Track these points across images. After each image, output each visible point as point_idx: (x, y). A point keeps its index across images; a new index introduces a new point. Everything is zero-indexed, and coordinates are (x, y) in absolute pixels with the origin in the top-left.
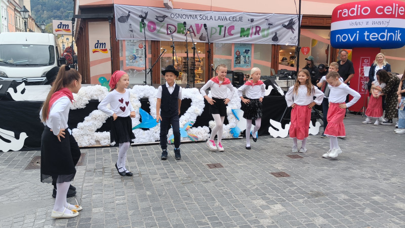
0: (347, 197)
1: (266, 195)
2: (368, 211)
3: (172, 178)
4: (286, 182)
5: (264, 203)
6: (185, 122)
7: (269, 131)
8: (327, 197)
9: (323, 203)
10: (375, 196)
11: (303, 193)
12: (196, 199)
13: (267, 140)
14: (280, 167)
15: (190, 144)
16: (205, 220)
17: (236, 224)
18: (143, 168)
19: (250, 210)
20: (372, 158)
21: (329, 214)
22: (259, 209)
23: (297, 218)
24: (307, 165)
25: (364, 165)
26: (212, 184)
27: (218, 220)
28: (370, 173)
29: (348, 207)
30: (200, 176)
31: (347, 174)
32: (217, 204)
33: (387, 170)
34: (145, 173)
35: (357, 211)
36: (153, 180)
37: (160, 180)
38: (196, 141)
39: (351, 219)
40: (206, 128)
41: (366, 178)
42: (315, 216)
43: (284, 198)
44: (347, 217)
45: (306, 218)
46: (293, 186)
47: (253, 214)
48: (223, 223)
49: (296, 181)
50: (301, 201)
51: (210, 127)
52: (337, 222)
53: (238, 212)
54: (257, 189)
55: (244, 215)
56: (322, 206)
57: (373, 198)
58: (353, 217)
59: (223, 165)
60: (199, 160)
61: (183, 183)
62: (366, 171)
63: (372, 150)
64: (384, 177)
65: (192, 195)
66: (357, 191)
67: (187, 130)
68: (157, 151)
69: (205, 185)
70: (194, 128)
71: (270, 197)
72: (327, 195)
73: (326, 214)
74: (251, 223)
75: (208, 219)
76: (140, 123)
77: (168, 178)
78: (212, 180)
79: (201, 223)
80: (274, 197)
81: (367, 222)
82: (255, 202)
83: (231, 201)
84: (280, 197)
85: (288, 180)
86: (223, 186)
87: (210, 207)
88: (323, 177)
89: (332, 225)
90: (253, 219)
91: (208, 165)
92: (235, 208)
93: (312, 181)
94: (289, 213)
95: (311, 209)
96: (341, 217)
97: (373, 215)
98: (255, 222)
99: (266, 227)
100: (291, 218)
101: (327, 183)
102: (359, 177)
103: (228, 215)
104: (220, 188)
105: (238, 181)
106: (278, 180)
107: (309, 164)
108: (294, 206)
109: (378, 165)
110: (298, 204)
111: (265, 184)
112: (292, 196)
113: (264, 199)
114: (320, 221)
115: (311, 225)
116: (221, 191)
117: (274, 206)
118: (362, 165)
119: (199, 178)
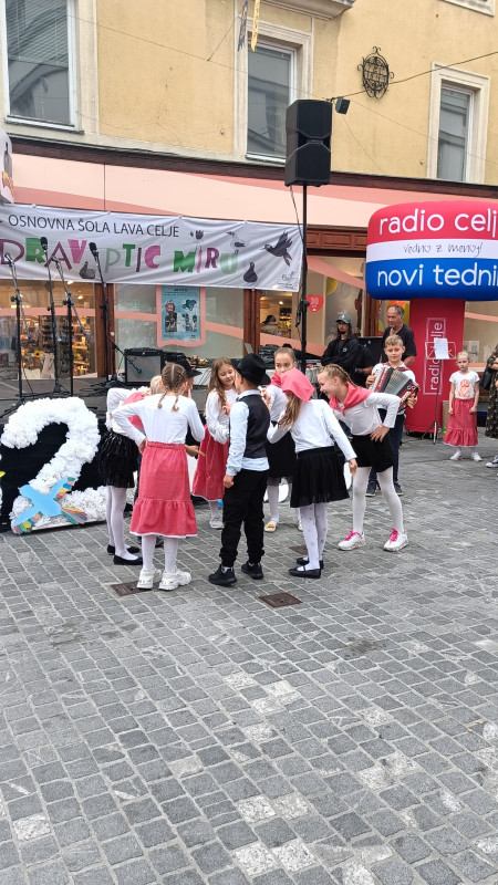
0: (426, 649)
1: (253, 658)
2: (471, 679)
3: (26, 631)
4: (296, 619)
5: (248, 680)
6: (55, 481)
8: (385, 652)
9: (378, 668)
10: (482, 639)
11: (335, 645)
12: (89, 687)
16: (115, 744)
17: (189, 748)
19: (219, 704)
20: (465, 544)
21: (394, 697)
22: (240, 701)
23: (325, 715)
25: (452, 561)
26: (126, 639)
27: (145, 740)
28: (464, 582)
29: (430, 673)
30: (96, 620)
31: (419, 587)
32: (141, 695)
35: (450, 682)
38: (82, 522)
39: (441, 706)
41: (459, 595)
42: (365, 704)
43: (294, 664)
44: (431, 701)
45: (345, 712)
46: (310, 628)
47: (228, 715)
48: (158, 748)
49: (315, 614)
50: (330, 666)
52: (412, 718)
53: (193, 712)
54: (232, 644)
55: (207, 720)
56: (377, 676)
57: (478, 643)
58: (444, 699)
60: (91, 574)
61: (55, 644)
62: (456, 577)
63: (462, 525)
64: (492, 588)
65: (80, 676)
66: (444, 630)
69: (107, 643)
70: (77, 493)
71: (263, 662)
72: (384, 644)
73: (387, 698)
74: (223, 741)
75: (122, 741)
77: (16, 631)
78: (125, 628)
79: (104, 756)
80: (273, 663)
81: (474, 708)
82: (229, 680)
83: (174, 683)
84: (283, 662)
85: (299, 612)
86: (154, 643)
87: (125, 705)
88: (370, 598)
89: (403, 726)
90: (227, 729)
91: (113, 586)
92: (185, 702)
93: (350, 612)
94: (309, 702)
95: (354, 687)
96: (419, 701)
97: (482, 689)
98: (233, 738)
99: (260, 749)
100: (313, 715)
101: (380, 613)
102: (445, 593)
103: (170, 725)
104: (146, 650)
105: (186, 625)
106: (277, 615)
107: (337, 566)
108: (316, 682)
109: (476, 561)
110: (325, 677)
111: (248, 629)
112: (310, 654)
113: (249, 669)
114: (376, 717)
115: (359, 730)
116: (147, 658)
117: (273, 688)
118: (446, 561)
119: (95, 626)
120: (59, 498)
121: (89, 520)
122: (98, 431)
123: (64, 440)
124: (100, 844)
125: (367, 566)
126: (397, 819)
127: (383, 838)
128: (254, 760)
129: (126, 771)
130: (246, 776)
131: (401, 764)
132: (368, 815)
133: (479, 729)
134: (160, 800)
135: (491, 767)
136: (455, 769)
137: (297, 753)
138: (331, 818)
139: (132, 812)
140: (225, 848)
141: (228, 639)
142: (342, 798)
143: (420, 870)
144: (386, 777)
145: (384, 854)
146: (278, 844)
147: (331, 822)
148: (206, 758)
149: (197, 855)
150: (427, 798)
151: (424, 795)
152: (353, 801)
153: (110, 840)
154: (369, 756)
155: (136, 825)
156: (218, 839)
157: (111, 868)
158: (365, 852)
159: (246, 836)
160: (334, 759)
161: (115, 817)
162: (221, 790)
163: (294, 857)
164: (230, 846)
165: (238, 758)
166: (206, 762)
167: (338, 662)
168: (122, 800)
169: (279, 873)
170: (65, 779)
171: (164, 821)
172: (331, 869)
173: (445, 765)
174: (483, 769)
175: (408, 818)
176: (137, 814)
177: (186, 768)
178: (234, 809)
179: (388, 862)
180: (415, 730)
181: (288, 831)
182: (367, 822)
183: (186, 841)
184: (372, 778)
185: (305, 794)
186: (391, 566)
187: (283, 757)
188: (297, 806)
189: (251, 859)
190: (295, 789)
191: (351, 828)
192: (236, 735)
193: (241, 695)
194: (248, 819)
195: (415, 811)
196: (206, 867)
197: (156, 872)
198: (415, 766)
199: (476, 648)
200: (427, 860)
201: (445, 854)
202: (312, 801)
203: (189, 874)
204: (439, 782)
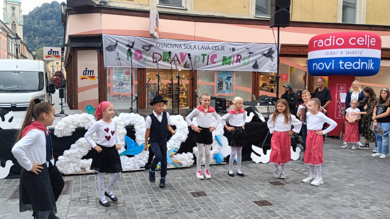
3: (156, 208)
4: (269, 211)
6: (170, 149)
7: (252, 157)
13: (249, 165)
14: (262, 195)
15: (175, 171)
18: (128, 196)
20: (352, 185)
24: (288, 192)
25: (344, 192)
26: (196, 214)
28: (350, 201)
30: (184, 206)
31: (327, 202)
33: (366, 197)
34: (130, 202)
36: (138, 209)
37: (144, 210)
38: (180, 167)
40: (190, 155)
41: (347, 207)
46: (276, 215)
49: (279, 210)
51: (194, 153)
59: (207, 193)
60: (183, 188)
61: (167, 214)
62: (346, 199)
63: (351, 177)
64: (364, 205)
67: (171, 156)
68: (141, 178)
69: (188, 215)
70: (179, 155)
76: (125, 150)
77: (152, 207)
78: (196, 210)
85: (271, 209)
88: (304, 205)
91: (192, 193)
93: (294, 210)
101: (308, 211)
102: (340, 205)
105: (221, 210)
106: (261, 209)
107: (290, 191)
109: (357, 193)
111: (248, 214)
118: (342, 192)
119: (183, 208)
121: (183, 166)
122: (188, 129)
125: (303, 191)
141: (239, 217)
186: (315, 192)
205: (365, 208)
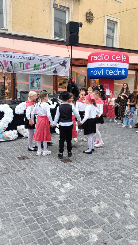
0: (108, 173)
1: (59, 177)
2: (121, 181)
5: (59, 183)
7: (56, 131)
8: (97, 174)
9: (95, 179)
10: (123, 170)
11: (82, 173)
12: (12, 186)
13: (54, 136)
15: (5, 143)
16: (21, 202)
17: (43, 202)
19: (51, 190)
20: (116, 145)
21: (100, 187)
22: (56, 189)
23: (81, 192)
25: (113, 149)
26: (23, 172)
27: (30, 201)
28: (117, 155)
29: (109, 180)
30: (14, 167)
31: (105, 157)
32: (28, 188)
33: (125, 152)
35: (115, 182)
38: (8, 140)
39: (113, 189)
40: (15, 131)
41: (116, 159)
42: (92, 189)
43: (71, 178)
44: (110, 188)
45: (86, 191)
46: (75, 168)
47: (53, 193)
48: (33, 203)
49: (77, 164)
50: (82, 179)
52: (106, 192)
53: (43, 192)
54: (53, 173)
55: (47, 195)
56: (95, 181)
57: (122, 172)
58: (114, 187)
59: (29, 157)
60: (12, 154)
61: (2, 174)
62: (115, 154)
63: (115, 140)
64: (125, 157)
65: (10, 183)
66: (112, 168)
69: (17, 173)
70: (7, 132)
71: (62, 178)
72: (96, 172)
73: (98, 187)
74: (52, 200)
75: (23, 201)
78: (23, 169)
79: (18, 205)
80: (65, 178)
81: (122, 189)
82: (53, 183)
83: (37, 184)
84: (68, 178)
85: (72, 164)
86: (31, 173)
87: (23, 191)
88: (91, 160)
89: (103, 195)
90: (53, 197)
91: (18, 158)
92: (41, 189)
93: (86, 164)
94: (76, 189)
95: (89, 184)
96: (107, 188)
97: (124, 184)
98: (55, 199)
99: (63, 202)
100: (78, 192)
101: (94, 164)
102: (112, 158)
103: (37, 196)
104: (28, 175)
105: (40, 168)
106: (66, 165)
108: (78, 183)
109: (120, 149)
110: (80, 182)
111: (58, 169)
112: (76, 176)
113: (59, 180)
114: (95, 192)
115: (91, 196)
116: (29, 177)
117: (66, 185)
118: (111, 150)
119: (13, 169)
120: (2, 133)
121: (11, 139)
122: (13, 114)
123: (3, 116)
124: (18, 231)
126: (103, 221)
127: (99, 226)
128: (62, 205)
129: (25, 210)
130: (60, 210)
131: (103, 205)
132: (95, 220)
133: (124, 195)
134: (35, 218)
135: (128, 205)
136: (118, 206)
137: (74, 203)
138: (85, 221)
139: (27, 221)
140: (54, 230)
141: (52, 172)
142: (87, 215)
143: (111, 234)
144: (99, 209)
145: (100, 231)
146: (70, 229)
147: (85, 222)
148: (48, 205)
149: (47, 233)
150: (111, 215)
151: (110, 213)
152: (90, 216)
153: (21, 230)
154: (94, 203)
155: (28, 225)
156: (52, 228)
157: (21, 238)
158: (95, 230)
159: (60, 227)
160: (84, 204)
161: (22, 223)
162: (53, 214)
163: (74, 232)
164: (56, 230)
165: (57, 205)
166: (48, 206)
167: (84, 177)
168: (24, 218)
169: (71, 237)
170: (7, 212)
171: (36, 224)
172: (85, 236)
173: (115, 205)
174: (126, 206)
175: (106, 220)
176: (28, 222)
177: (42, 208)
178: (57, 219)
179: (101, 233)
180: (106, 196)
181: (73, 225)
182: (95, 222)
183: (43, 229)
184: (95, 209)
185: (77, 214)
187: (70, 204)
188: (75, 218)
189: (62, 233)
190: (74, 213)
191: (90, 223)
192: (56, 198)
193: (57, 187)
194: (61, 222)
195: (108, 218)
196: (49, 236)
197: (35, 238)
198: (107, 206)
199: (122, 173)
200: (112, 232)
201: (117, 230)
202: (79, 216)
203: (44, 238)
204: (114, 210)
205: (126, 158)
